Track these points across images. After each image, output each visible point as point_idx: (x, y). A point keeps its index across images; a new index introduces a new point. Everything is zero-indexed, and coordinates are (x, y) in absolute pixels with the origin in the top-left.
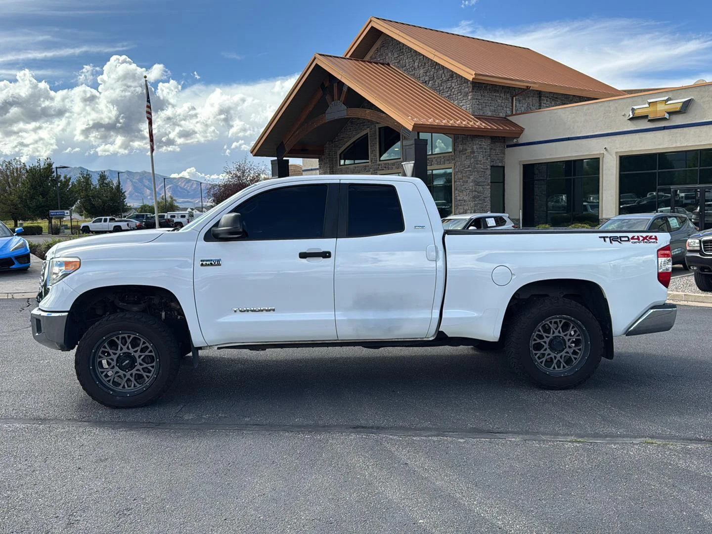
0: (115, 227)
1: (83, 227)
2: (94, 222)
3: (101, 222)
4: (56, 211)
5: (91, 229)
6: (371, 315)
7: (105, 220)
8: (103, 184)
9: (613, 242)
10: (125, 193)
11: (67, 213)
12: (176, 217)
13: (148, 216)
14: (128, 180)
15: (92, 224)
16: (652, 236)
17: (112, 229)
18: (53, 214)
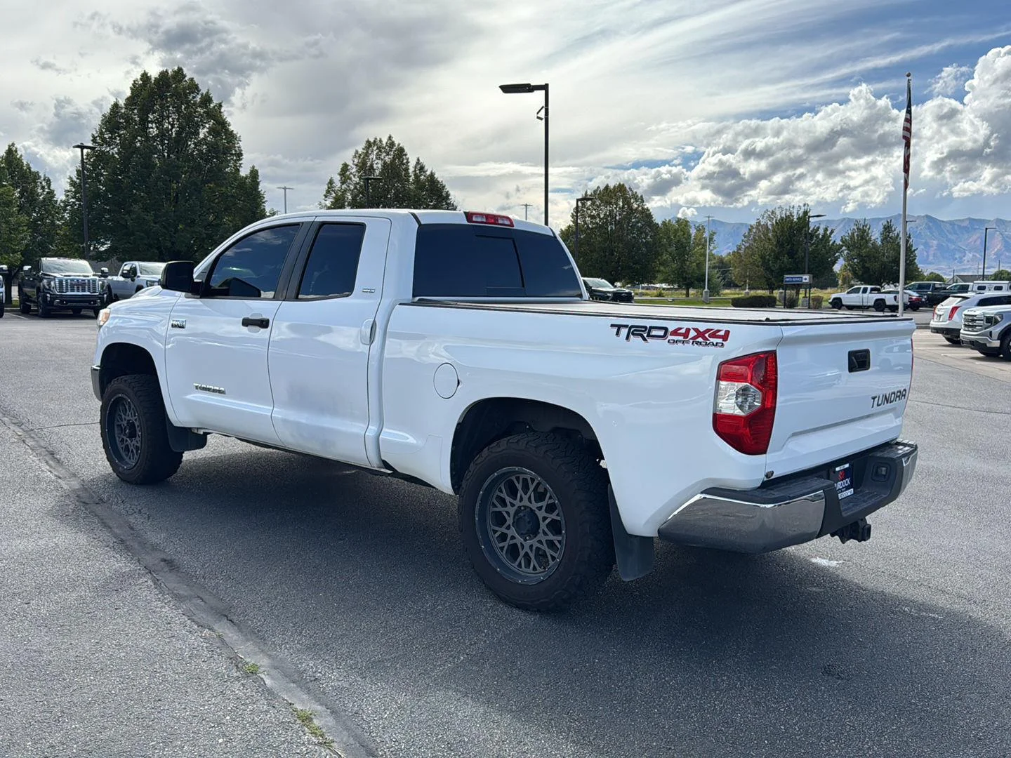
0: (877, 300)
1: (834, 299)
2: (848, 293)
3: (859, 292)
4: (792, 276)
5: (844, 303)
6: (304, 418)
7: (865, 291)
8: (886, 238)
9: (632, 337)
10: (916, 252)
11: (806, 279)
12: (987, 289)
13: (937, 286)
14: (998, 233)
15: (847, 296)
16: (719, 331)
17: (872, 303)
18: (787, 280)
